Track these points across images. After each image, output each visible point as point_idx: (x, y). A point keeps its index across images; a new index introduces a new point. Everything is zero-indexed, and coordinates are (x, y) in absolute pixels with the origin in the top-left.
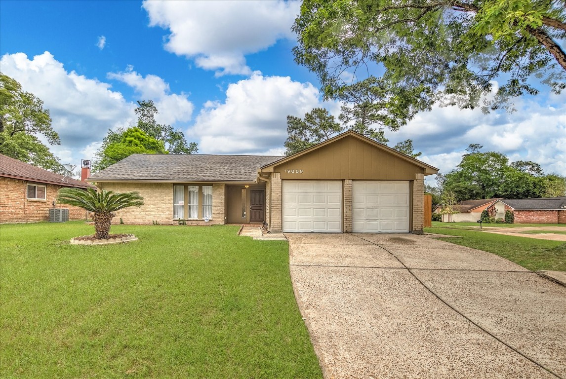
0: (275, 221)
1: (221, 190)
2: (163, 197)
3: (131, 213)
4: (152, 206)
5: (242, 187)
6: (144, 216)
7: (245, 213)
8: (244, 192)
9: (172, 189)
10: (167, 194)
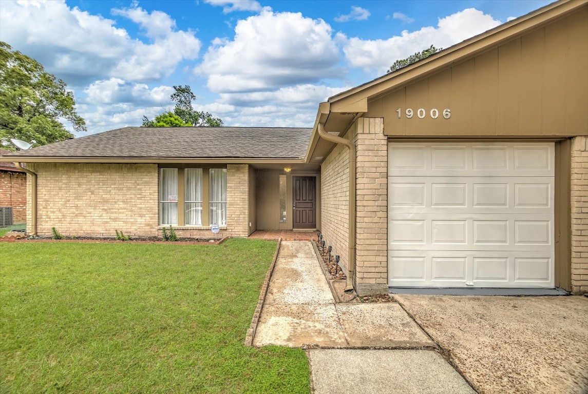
0: (368, 258)
1: (242, 175)
2: (140, 189)
3: (85, 217)
4: (122, 205)
5: (279, 170)
6: (107, 222)
7: (285, 213)
8: (283, 180)
9: (157, 175)
10: (146, 183)
